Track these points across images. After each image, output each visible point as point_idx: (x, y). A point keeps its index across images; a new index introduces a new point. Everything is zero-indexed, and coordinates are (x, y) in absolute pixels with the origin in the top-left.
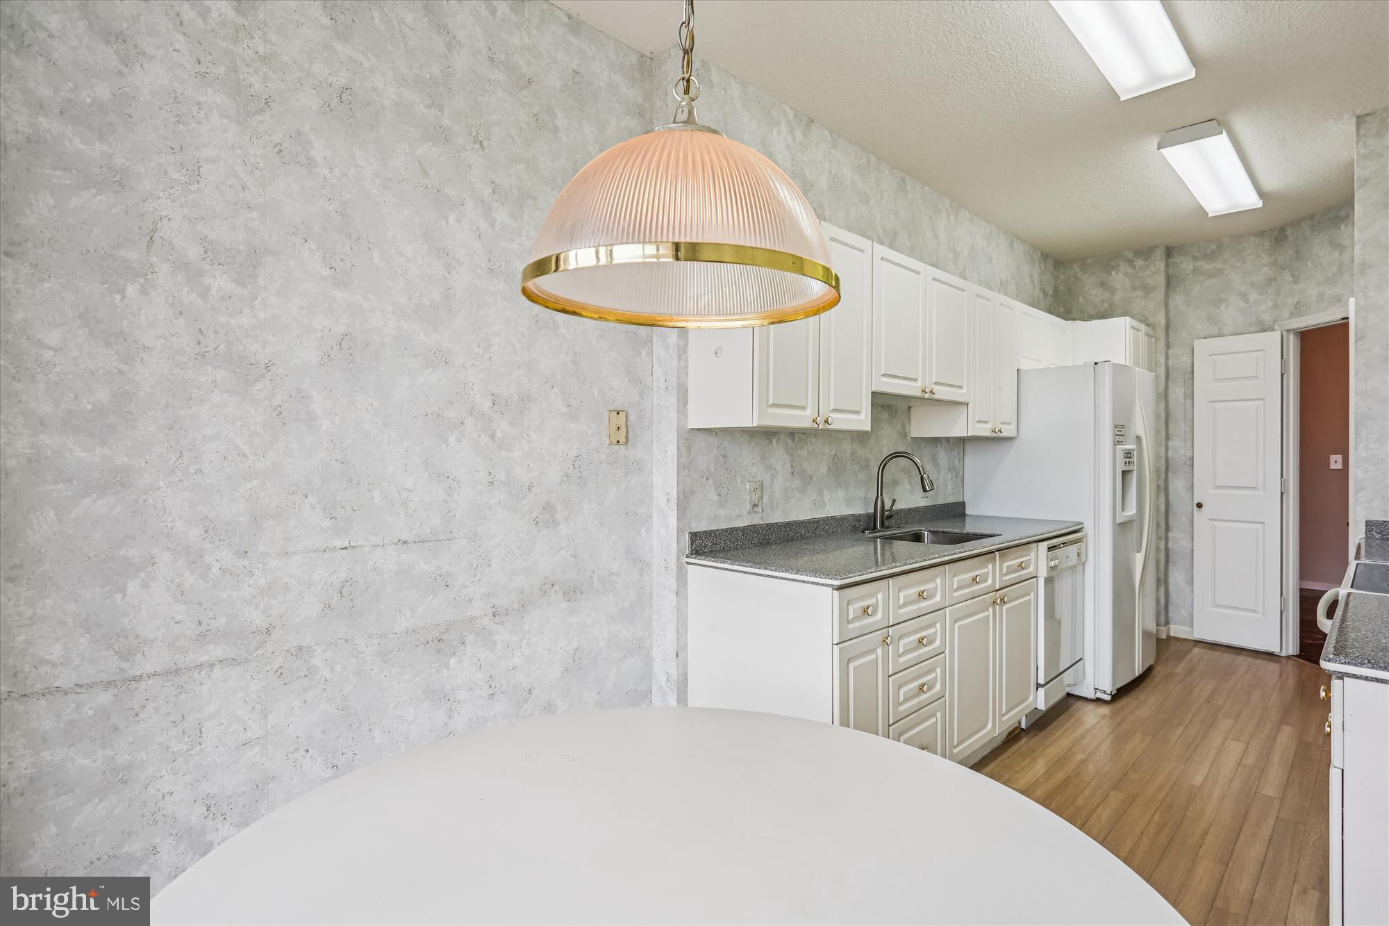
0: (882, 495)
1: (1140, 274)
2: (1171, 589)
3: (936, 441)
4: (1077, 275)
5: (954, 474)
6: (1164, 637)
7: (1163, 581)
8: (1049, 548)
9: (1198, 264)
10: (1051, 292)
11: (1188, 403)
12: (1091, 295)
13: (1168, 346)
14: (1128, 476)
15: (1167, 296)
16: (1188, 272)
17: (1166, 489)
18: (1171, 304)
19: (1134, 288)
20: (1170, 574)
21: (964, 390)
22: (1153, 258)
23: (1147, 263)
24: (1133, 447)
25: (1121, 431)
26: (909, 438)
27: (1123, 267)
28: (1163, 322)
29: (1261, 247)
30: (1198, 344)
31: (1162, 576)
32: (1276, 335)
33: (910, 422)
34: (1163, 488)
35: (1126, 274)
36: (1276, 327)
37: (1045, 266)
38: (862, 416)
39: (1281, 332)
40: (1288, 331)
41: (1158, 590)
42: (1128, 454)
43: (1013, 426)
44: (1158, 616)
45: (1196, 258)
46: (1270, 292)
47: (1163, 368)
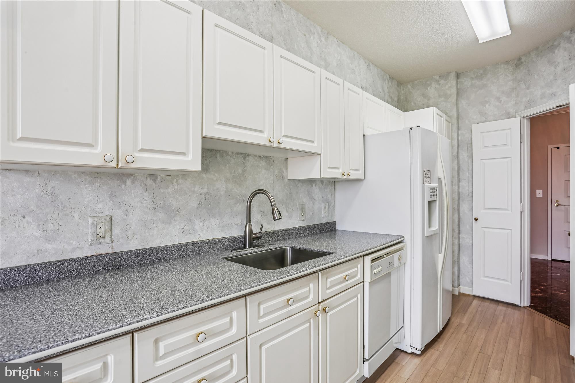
0: (250, 222)
1: (443, 88)
2: (461, 266)
3: (311, 182)
4: (410, 90)
5: (327, 204)
6: (457, 294)
7: (456, 262)
8: (372, 260)
9: (473, 82)
10: (396, 99)
11: (470, 161)
12: (418, 101)
13: (458, 129)
14: (433, 205)
15: (457, 100)
16: (468, 86)
17: (458, 210)
18: (460, 105)
19: (440, 96)
20: (461, 258)
21: (315, 144)
22: (449, 79)
23: (446, 82)
24: (437, 185)
25: (428, 174)
26: (286, 180)
27: (434, 84)
28: (456, 115)
29: (507, 70)
30: (474, 127)
31: (456, 259)
32: (517, 120)
33: (287, 169)
34: (457, 210)
35: (435, 88)
36: (517, 115)
37: (392, 83)
38: (190, 157)
39: (520, 118)
40: (524, 117)
41: (453, 268)
42: (433, 190)
43: (361, 172)
44: (453, 282)
45: (472, 79)
46: (513, 96)
47: (456, 140)
